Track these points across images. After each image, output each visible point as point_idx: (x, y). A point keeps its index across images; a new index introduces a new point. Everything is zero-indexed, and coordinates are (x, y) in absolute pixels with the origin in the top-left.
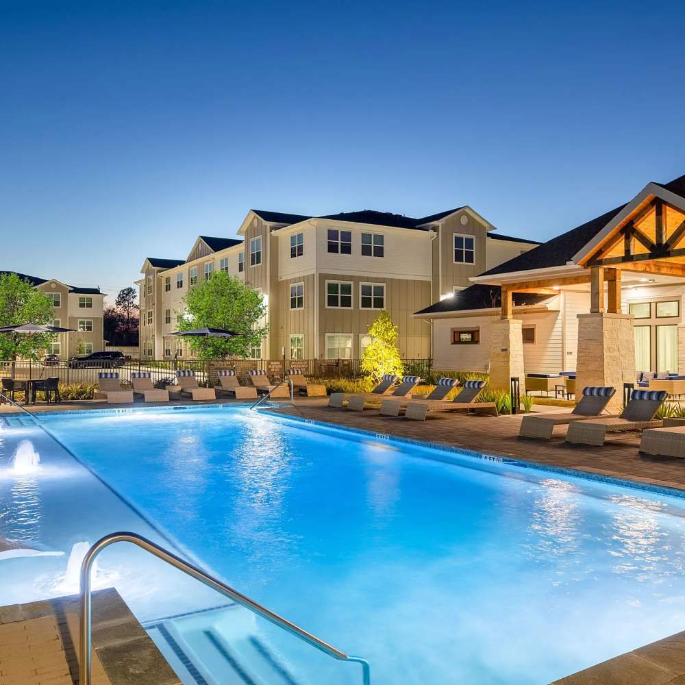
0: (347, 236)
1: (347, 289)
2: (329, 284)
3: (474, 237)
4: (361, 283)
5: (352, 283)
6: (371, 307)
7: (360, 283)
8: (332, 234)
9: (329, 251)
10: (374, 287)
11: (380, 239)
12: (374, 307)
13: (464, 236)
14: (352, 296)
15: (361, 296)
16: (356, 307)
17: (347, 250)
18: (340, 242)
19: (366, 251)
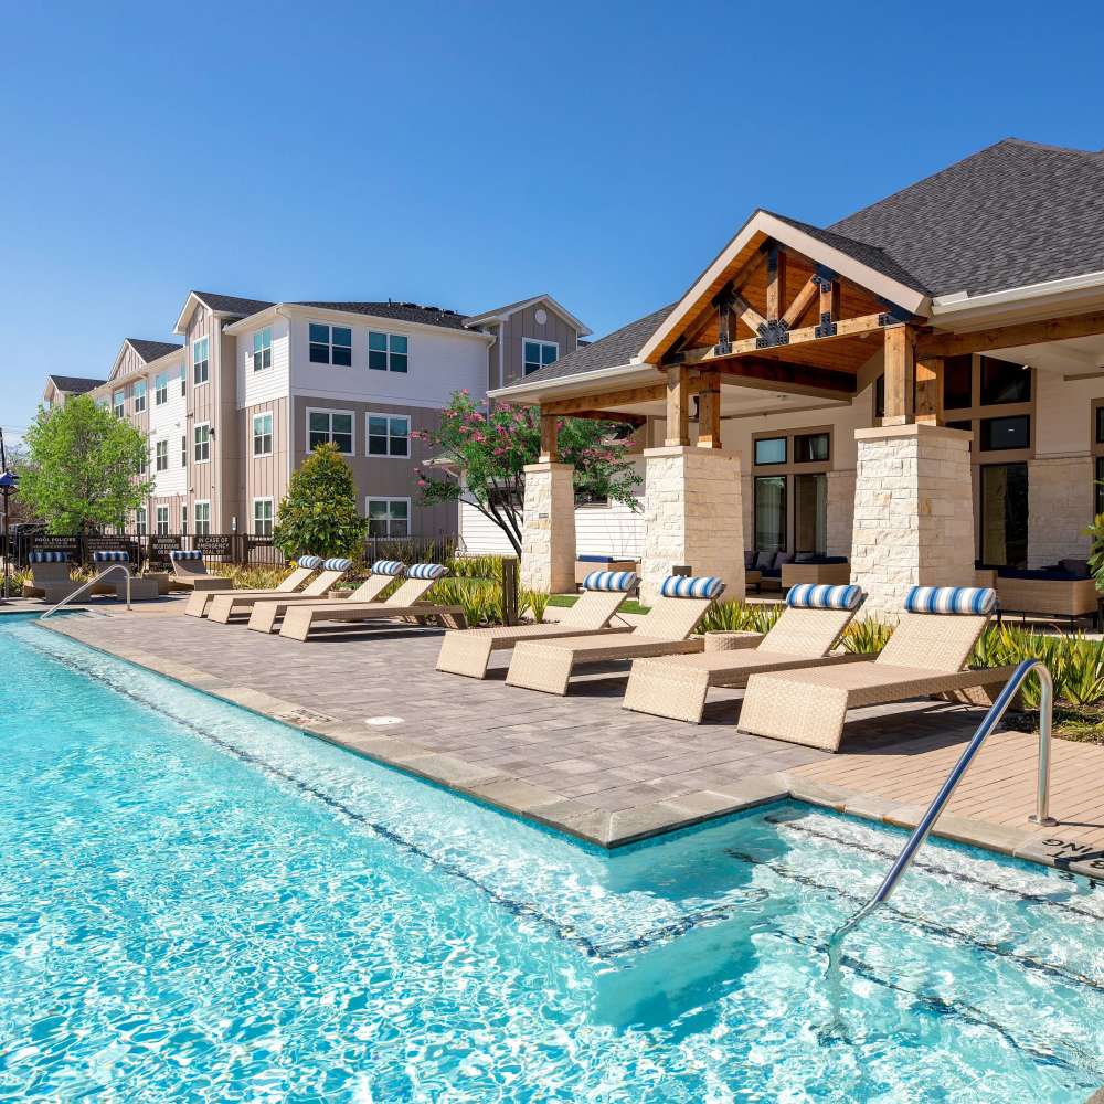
0: (344, 335)
1: (344, 423)
2: (312, 415)
3: (556, 344)
4: (368, 415)
5: (352, 413)
6: (385, 453)
7: (367, 413)
8: (317, 332)
9: (311, 360)
10: (391, 420)
11: (402, 342)
12: (391, 453)
13: (542, 343)
14: (353, 434)
15: (367, 435)
16: (360, 452)
17: (343, 358)
18: (331, 345)
19: (377, 361)
